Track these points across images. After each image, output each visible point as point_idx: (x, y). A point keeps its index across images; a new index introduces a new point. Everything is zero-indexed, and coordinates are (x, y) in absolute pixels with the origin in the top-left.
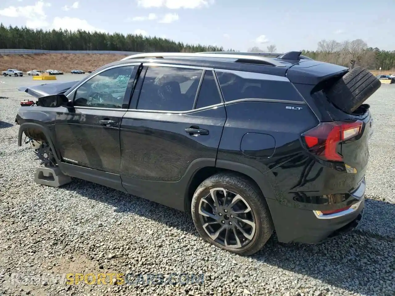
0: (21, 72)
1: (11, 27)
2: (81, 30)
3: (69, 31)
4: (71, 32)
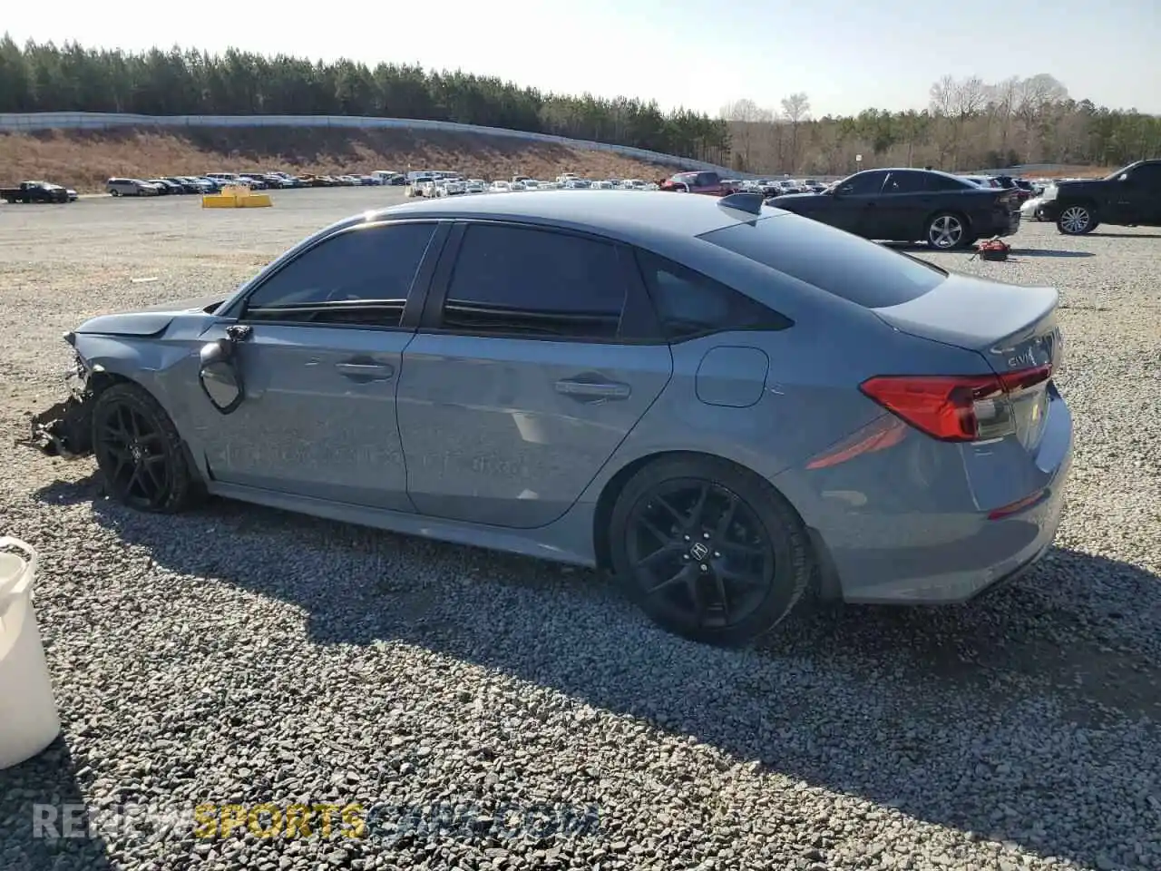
2: (238, 50)
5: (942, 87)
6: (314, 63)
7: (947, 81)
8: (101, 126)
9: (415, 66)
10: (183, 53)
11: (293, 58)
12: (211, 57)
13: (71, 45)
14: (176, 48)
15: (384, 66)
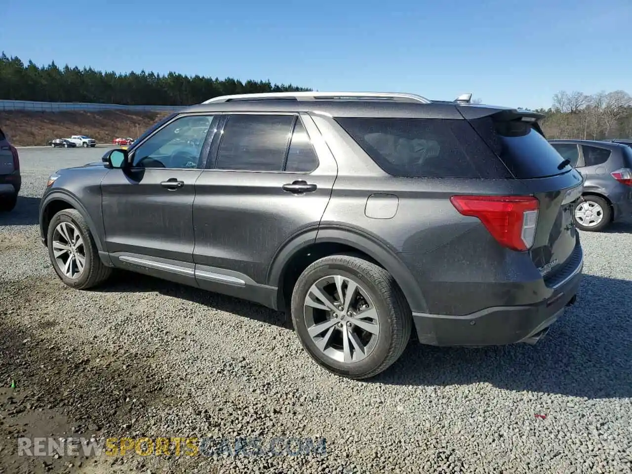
0: (94, 140)
1: (67, 67)
3: (156, 75)
4: (158, 75)
5: (560, 96)
6: (214, 79)
7: (563, 93)
8: (97, 110)
9: (267, 81)
10: (147, 74)
11: (203, 77)
12: (161, 76)
13: (88, 69)
14: (143, 72)
15: (251, 81)
